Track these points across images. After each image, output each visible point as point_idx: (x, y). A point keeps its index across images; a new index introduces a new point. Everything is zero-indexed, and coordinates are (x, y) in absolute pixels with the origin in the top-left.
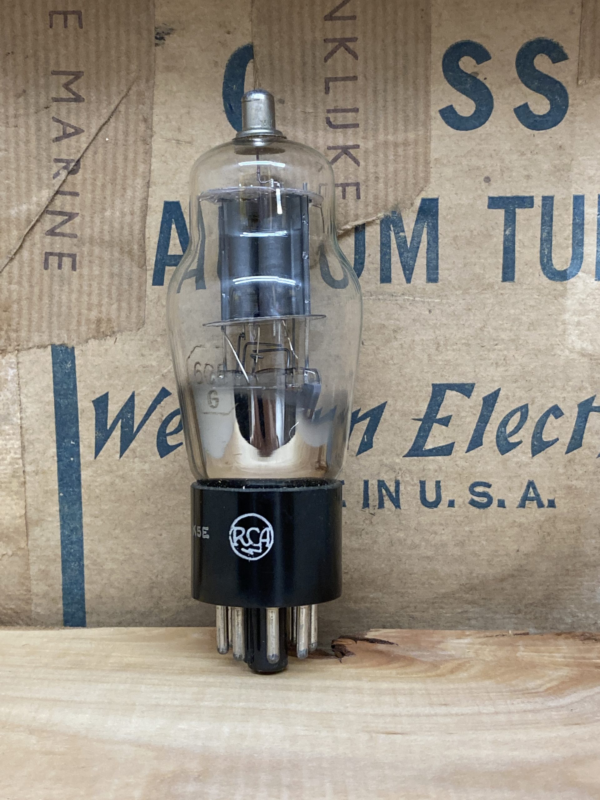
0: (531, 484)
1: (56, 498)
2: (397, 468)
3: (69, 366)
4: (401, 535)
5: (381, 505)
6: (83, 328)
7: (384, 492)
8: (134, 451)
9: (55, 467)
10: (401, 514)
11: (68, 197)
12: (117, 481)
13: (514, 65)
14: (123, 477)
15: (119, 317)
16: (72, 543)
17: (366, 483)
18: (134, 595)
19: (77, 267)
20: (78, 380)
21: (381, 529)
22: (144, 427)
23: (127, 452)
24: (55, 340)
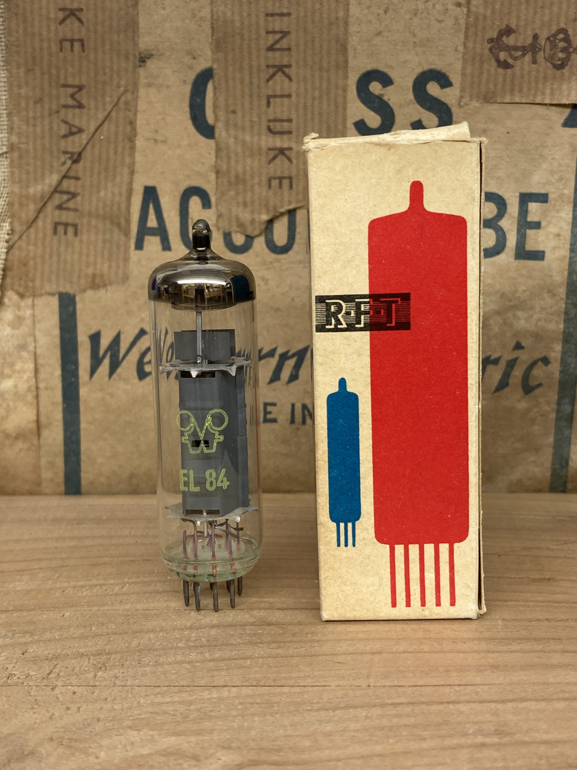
1: (60, 408)
3: (71, 309)
5: (304, 422)
6: (83, 281)
7: (306, 411)
8: (119, 375)
9: (59, 385)
11: (73, 181)
12: (107, 397)
13: (411, 89)
14: (111, 395)
15: (109, 273)
16: (72, 443)
17: (293, 406)
19: (79, 233)
20: (78, 319)
21: (303, 440)
22: (127, 358)
23: (115, 376)
24: (62, 290)
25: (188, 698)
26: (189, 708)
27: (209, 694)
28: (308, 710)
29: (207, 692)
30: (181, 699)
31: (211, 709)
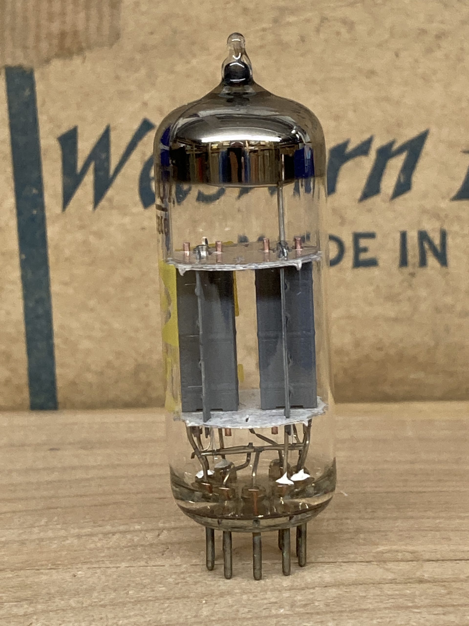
1: (16, 261)
2: (442, 214)
3: (27, 93)
4: (449, 300)
5: (423, 263)
6: (44, 45)
7: (426, 246)
8: (110, 201)
9: (13, 223)
10: (448, 273)
12: (92, 239)
14: (99, 235)
15: (87, 29)
16: (38, 317)
17: (404, 235)
18: (116, 382)
20: (39, 110)
21: (423, 292)
22: (123, 171)
23: (103, 203)
24: (9, 62)
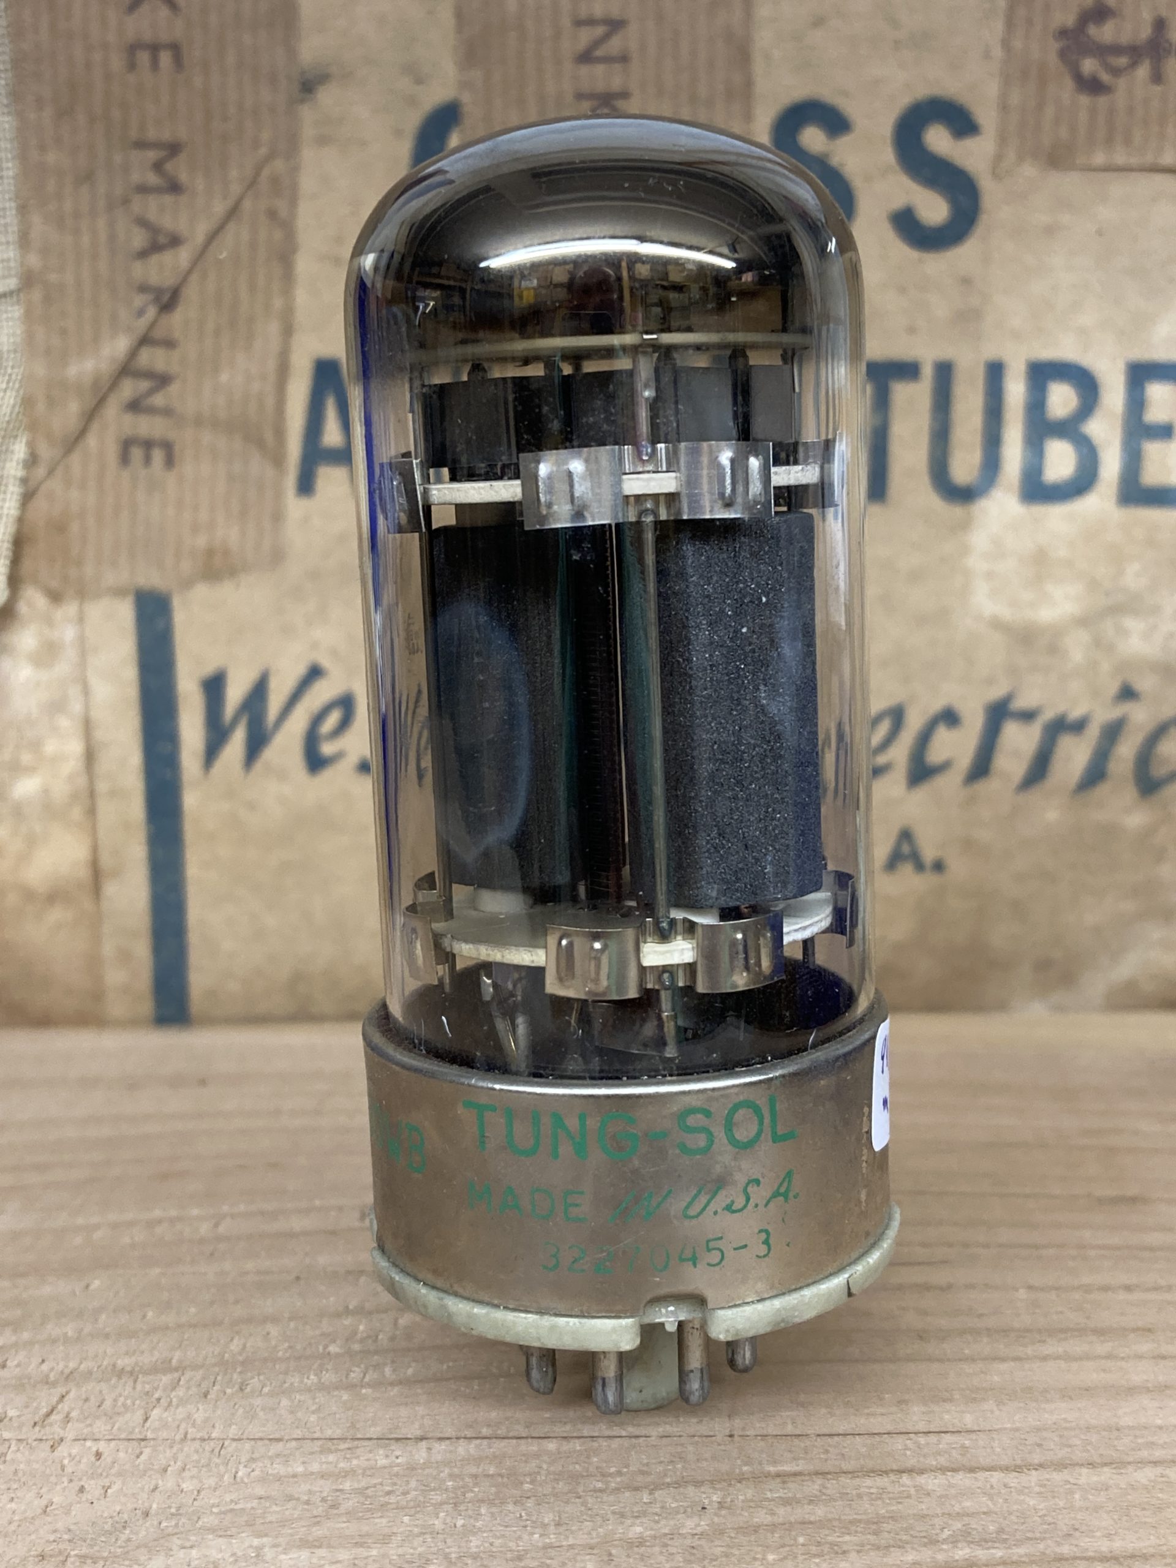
0: (906, 835)
1: (142, 835)
3: (164, 623)
6: (186, 564)
8: (268, 765)
9: (139, 787)
11: (161, 350)
12: (241, 811)
13: (889, 141)
14: (251, 806)
15: (242, 547)
19: (176, 462)
20: (177, 644)
22: (283, 727)
23: (257, 767)
24: (141, 583)
25: (342, 1465)
26: (341, 1487)
27: (387, 1456)
28: (595, 1490)
29: (381, 1452)
30: (324, 1466)
31: (388, 1488)
